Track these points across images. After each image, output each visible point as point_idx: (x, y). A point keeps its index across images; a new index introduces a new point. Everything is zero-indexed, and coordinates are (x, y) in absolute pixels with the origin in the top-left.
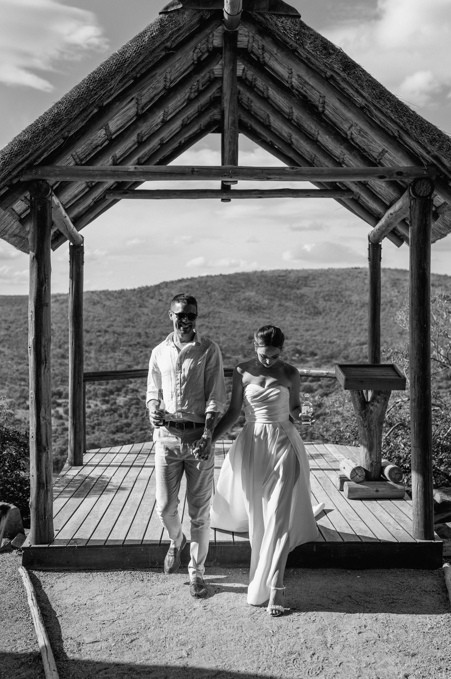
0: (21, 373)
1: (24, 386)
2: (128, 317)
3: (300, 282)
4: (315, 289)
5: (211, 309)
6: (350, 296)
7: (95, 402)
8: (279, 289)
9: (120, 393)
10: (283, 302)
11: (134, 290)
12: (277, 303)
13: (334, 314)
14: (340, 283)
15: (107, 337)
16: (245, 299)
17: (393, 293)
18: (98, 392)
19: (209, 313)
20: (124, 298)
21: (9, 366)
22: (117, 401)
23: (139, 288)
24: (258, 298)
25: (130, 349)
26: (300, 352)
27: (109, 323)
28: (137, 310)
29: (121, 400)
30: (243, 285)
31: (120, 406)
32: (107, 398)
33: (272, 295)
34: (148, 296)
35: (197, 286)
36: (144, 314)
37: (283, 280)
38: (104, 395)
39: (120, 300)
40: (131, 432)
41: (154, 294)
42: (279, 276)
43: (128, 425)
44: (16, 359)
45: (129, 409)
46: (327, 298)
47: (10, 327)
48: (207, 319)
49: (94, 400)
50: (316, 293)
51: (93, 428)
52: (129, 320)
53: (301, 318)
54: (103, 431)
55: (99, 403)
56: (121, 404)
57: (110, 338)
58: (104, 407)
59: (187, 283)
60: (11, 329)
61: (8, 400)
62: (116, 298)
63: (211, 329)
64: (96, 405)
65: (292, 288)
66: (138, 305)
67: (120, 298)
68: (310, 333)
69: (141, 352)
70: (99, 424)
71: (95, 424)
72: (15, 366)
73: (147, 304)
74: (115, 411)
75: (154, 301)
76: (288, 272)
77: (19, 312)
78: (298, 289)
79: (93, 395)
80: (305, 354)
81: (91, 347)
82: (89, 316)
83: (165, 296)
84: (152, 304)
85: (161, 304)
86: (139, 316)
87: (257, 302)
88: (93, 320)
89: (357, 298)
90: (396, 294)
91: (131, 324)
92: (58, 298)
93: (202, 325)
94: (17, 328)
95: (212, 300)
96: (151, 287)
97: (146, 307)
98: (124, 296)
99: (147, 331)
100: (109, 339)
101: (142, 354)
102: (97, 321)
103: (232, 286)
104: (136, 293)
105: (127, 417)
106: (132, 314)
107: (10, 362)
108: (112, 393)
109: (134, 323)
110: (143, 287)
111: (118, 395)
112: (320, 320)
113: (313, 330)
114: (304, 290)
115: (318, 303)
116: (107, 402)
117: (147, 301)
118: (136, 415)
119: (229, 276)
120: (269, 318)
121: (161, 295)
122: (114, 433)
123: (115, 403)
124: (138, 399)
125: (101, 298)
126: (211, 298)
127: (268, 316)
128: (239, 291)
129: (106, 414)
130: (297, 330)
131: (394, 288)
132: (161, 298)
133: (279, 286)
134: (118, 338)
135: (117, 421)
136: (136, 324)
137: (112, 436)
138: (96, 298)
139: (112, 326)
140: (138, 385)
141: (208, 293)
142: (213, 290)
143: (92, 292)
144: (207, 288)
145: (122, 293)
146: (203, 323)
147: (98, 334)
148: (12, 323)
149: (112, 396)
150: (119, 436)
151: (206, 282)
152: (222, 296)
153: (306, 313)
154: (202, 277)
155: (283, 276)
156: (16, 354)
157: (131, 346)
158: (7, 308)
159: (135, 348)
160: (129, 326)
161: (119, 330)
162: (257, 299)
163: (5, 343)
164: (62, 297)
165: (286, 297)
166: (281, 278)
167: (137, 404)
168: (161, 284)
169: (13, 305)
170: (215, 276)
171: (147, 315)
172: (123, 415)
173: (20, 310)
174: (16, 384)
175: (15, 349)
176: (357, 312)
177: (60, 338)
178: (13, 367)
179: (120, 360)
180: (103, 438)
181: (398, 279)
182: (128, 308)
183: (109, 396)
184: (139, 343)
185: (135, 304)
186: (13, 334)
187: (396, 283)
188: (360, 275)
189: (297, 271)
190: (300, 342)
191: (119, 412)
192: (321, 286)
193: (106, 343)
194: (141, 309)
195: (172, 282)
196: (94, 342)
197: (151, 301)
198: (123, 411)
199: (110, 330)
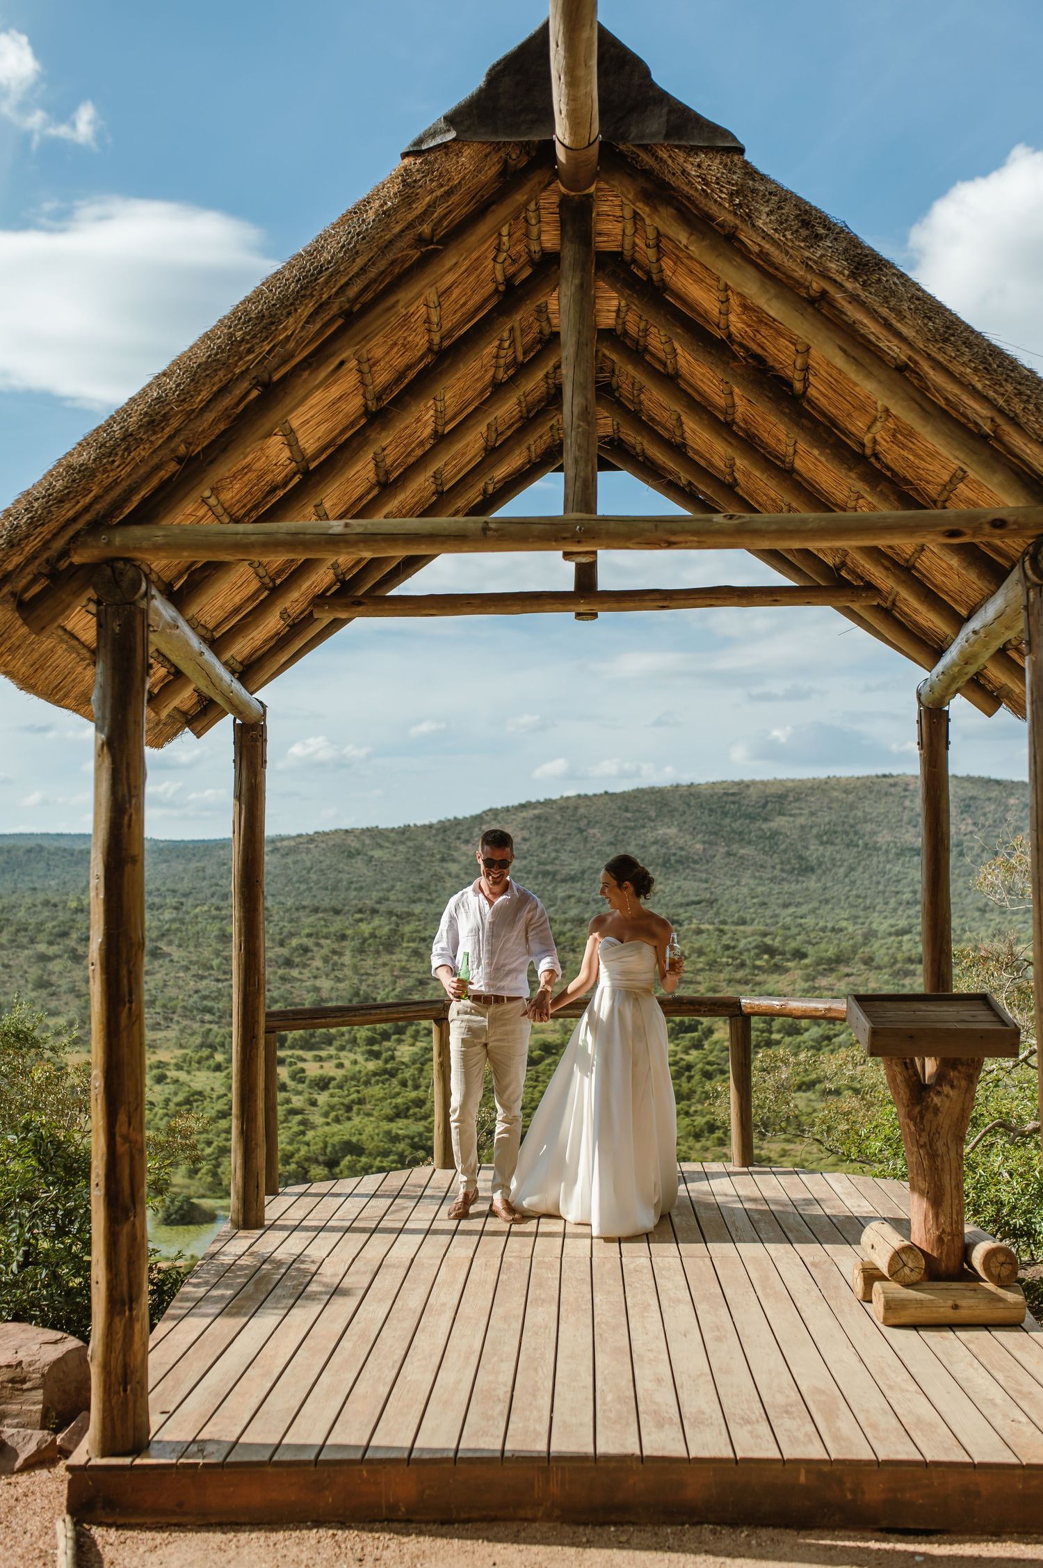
0: (205, 998)
1: (210, 1022)
2: (418, 882)
3: (770, 806)
4: (801, 821)
5: (587, 863)
6: (874, 833)
7: (352, 1056)
8: (728, 820)
9: (403, 1037)
10: (735, 847)
11: (431, 826)
12: (723, 850)
13: (842, 871)
14: (852, 807)
15: (377, 921)
16: (655, 843)
17: (963, 827)
18: (358, 1036)
19: (583, 872)
20: (410, 844)
21: (181, 983)
22: (397, 1054)
23: (440, 822)
24: (684, 839)
26: (771, 951)
27: (381, 894)
28: (437, 867)
29: (405, 1052)
30: (653, 814)
31: (403, 1063)
32: (376, 1048)
33: (711, 833)
34: (459, 838)
35: (558, 817)
36: (450, 875)
37: (734, 803)
38: (371, 1041)
39: (402, 848)
41: (471, 834)
42: (726, 794)
44: (194, 969)
46: (827, 837)
47: (182, 904)
48: (579, 885)
49: (350, 1051)
50: (803, 827)
51: (349, 1109)
52: (421, 887)
53: (772, 880)
54: (369, 1115)
55: (360, 1058)
56: (406, 1060)
57: (382, 926)
58: (372, 1066)
59: (536, 812)
60: (184, 908)
61: (179, 1052)
62: (394, 843)
63: (588, 903)
64: (355, 1062)
65: (752, 818)
66: (438, 856)
67: (402, 843)
68: (791, 910)
70: (361, 1102)
71: (353, 1102)
72: (192, 983)
74: (392, 1074)
76: (744, 786)
77: (201, 874)
78: (766, 820)
79: (348, 1042)
80: (783, 953)
81: (344, 943)
82: (341, 881)
84: (465, 854)
86: (441, 879)
87: (682, 849)
88: (348, 889)
89: (889, 839)
90: (971, 828)
91: (425, 896)
92: (279, 844)
93: (570, 897)
94: (196, 906)
95: (589, 846)
96: (465, 818)
97: (454, 861)
98: (409, 839)
100: (380, 926)
102: (356, 889)
103: (629, 815)
104: (434, 832)
105: (417, 1087)
106: (426, 875)
107: (181, 974)
108: (386, 1036)
109: (430, 894)
110: (449, 820)
111: (400, 1041)
112: (812, 883)
113: (798, 905)
114: (779, 822)
115: (806, 848)
116: (377, 1055)
117: (457, 849)
119: (623, 795)
120: (706, 882)
122: (391, 1119)
123: (393, 1058)
125: (363, 845)
126: (586, 840)
127: (704, 876)
128: (643, 827)
129: (373, 1080)
130: (764, 904)
131: (965, 815)
133: (725, 814)
134: (398, 925)
135: (398, 1094)
136: (434, 895)
137: (386, 1126)
138: (356, 844)
139: (387, 899)
141: (581, 831)
142: (590, 824)
143: (347, 831)
144: (577, 821)
145: (405, 833)
146: (571, 893)
147: (358, 916)
148: (186, 895)
149: (386, 1044)
150: (400, 1125)
151: (576, 808)
152: (609, 837)
153: (782, 870)
154: (568, 798)
155: (733, 794)
156: (194, 958)
158: (178, 866)
160: (420, 900)
161: (400, 908)
162: (681, 842)
163: (172, 937)
164: (285, 843)
165: (741, 837)
166: (731, 798)
168: (487, 812)
169: (190, 860)
170: (595, 795)
171: (457, 876)
172: (410, 1083)
173: (203, 870)
174: (193, 1019)
175: (192, 949)
176: (888, 866)
177: (281, 924)
178: (187, 984)
179: (403, 969)
180: (369, 1130)
181: (973, 798)
182: (419, 864)
183: (380, 1043)
185: (433, 855)
186: (188, 918)
187: (969, 806)
188: (893, 790)
189: (764, 783)
190: (773, 929)
191: (400, 1076)
192: (812, 814)
193: (373, 936)
194: (445, 865)
195: (507, 810)
196: (349, 932)
197: (464, 848)
198: (408, 1073)
199: (382, 908)
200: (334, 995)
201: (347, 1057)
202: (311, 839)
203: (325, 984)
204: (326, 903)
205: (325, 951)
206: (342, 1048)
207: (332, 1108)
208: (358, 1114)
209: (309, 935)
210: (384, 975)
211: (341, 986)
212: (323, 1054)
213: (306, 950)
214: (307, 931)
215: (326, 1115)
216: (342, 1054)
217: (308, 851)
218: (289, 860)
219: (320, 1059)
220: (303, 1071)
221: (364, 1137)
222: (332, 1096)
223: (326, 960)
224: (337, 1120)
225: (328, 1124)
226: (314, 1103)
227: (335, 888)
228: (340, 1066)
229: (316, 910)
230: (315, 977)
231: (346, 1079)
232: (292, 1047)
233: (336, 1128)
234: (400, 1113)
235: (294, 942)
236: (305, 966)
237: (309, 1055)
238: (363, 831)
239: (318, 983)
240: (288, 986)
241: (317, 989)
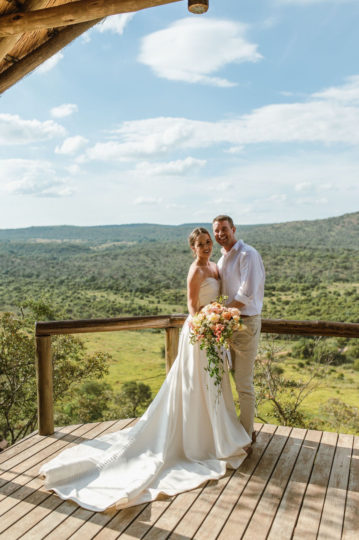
2: (320, 238)
7: (297, 294)
11: (325, 220)
15: (306, 251)
18: (299, 288)
20: (318, 225)
22: (312, 294)
23: (329, 218)
25: (321, 260)
27: (307, 242)
28: (327, 233)
29: (314, 294)
31: (313, 297)
32: (305, 292)
34: (335, 223)
36: (331, 236)
38: (303, 290)
39: (315, 227)
40: (321, 315)
41: (339, 222)
43: (319, 310)
45: (319, 300)
49: (296, 292)
51: (295, 311)
52: (321, 240)
54: (302, 313)
55: (299, 295)
56: (315, 296)
57: (307, 252)
58: (303, 298)
62: (312, 225)
64: (298, 296)
66: (327, 230)
67: (315, 225)
69: (329, 261)
70: (299, 309)
71: (296, 309)
73: (334, 229)
74: (310, 301)
75: (339, 227)
79: (296, 290)
81: (295, 258)
82: (294, 238)
83: (347, 224)
84: (337, 229)
85: (344, 229)
86: (328, 237)
88: (297, 240)
91: (322, 243)
92: (274, 226)
96: (337, 217)
97: (333, 231)
98: (318, 224)
99: (334, 247)
100: (307, 253)
101: (329, 263)
102: (299, 240)
104: (326, 221)
105: (318, 305)
106: (323, 236)
108: (308, 288)
109: (324, 242)
110: (332, 218)
111: (313, 290)
116: (305, 294)
117: (334, 227)
118: (324, 304)
121: (344, 222)
122: (309, 315)
123: (310, 295)
124: (326, 293)
125: (302, 226)
129: (303, 302)
132: (344, 225)
134: (313, 252)
135: (311, 307)
136: (326, 243)
138: (299, 226)
139: (309, 244)
140: (326, 284)
143: (297, 222)
145: (316, 222)
147: (300, 249)
149: (308, 291)
157: (321, 257)
159: (325, 259)
160: (321, 244)
161: (314, 247)
164: (277, 226)
167: (325, 296)
168: (345, 215)
171: (334, 236)
172: (316, 304)
173: (250, 234)
179: (315, 267)
182: (320, 232)
184: (327, 256)
185: (325, 229)
191: (312, 301)
193: (304, 256)
194: (330, 232)
195: (352, 214)
196: (297, 254)
197: (337, 227)
198: (315, 301)
199: (308, 247)
200: (291, 274)
201: (295, 295)
202: (285, 224)
203: (288, 271)
204: (289, 245)
205: (289, 260)
206: (293, 292)
207: (290, 311)
208: (298, 313)
209: (283, 255)
210: (308, 269)
211: (294, 272)
212: (287, 293)
213: (282, 260)
214: (283, 254)
215: (288, 313)
216: (294, 294)
217: (284, 228)
218: (278, 231)
219: (286, 295)
220: (280, 298)
222: (290, 307)
223: (289, 263)
224: (291, 315)
225: (288, 316)
226: (284, 309)
227: (292, 240)
228: (293, 297)
229: (286, 247)
230: (285, 269)
231: (294, 302)
232: (277, 291)
233: (291, 317)
234: (312, 313)
235: (279, 257)
236: (282, 265)
237: (283, 293)
238: (302, 222)
239: (286, 271)
240: (276, 271)
241: (286, 273)
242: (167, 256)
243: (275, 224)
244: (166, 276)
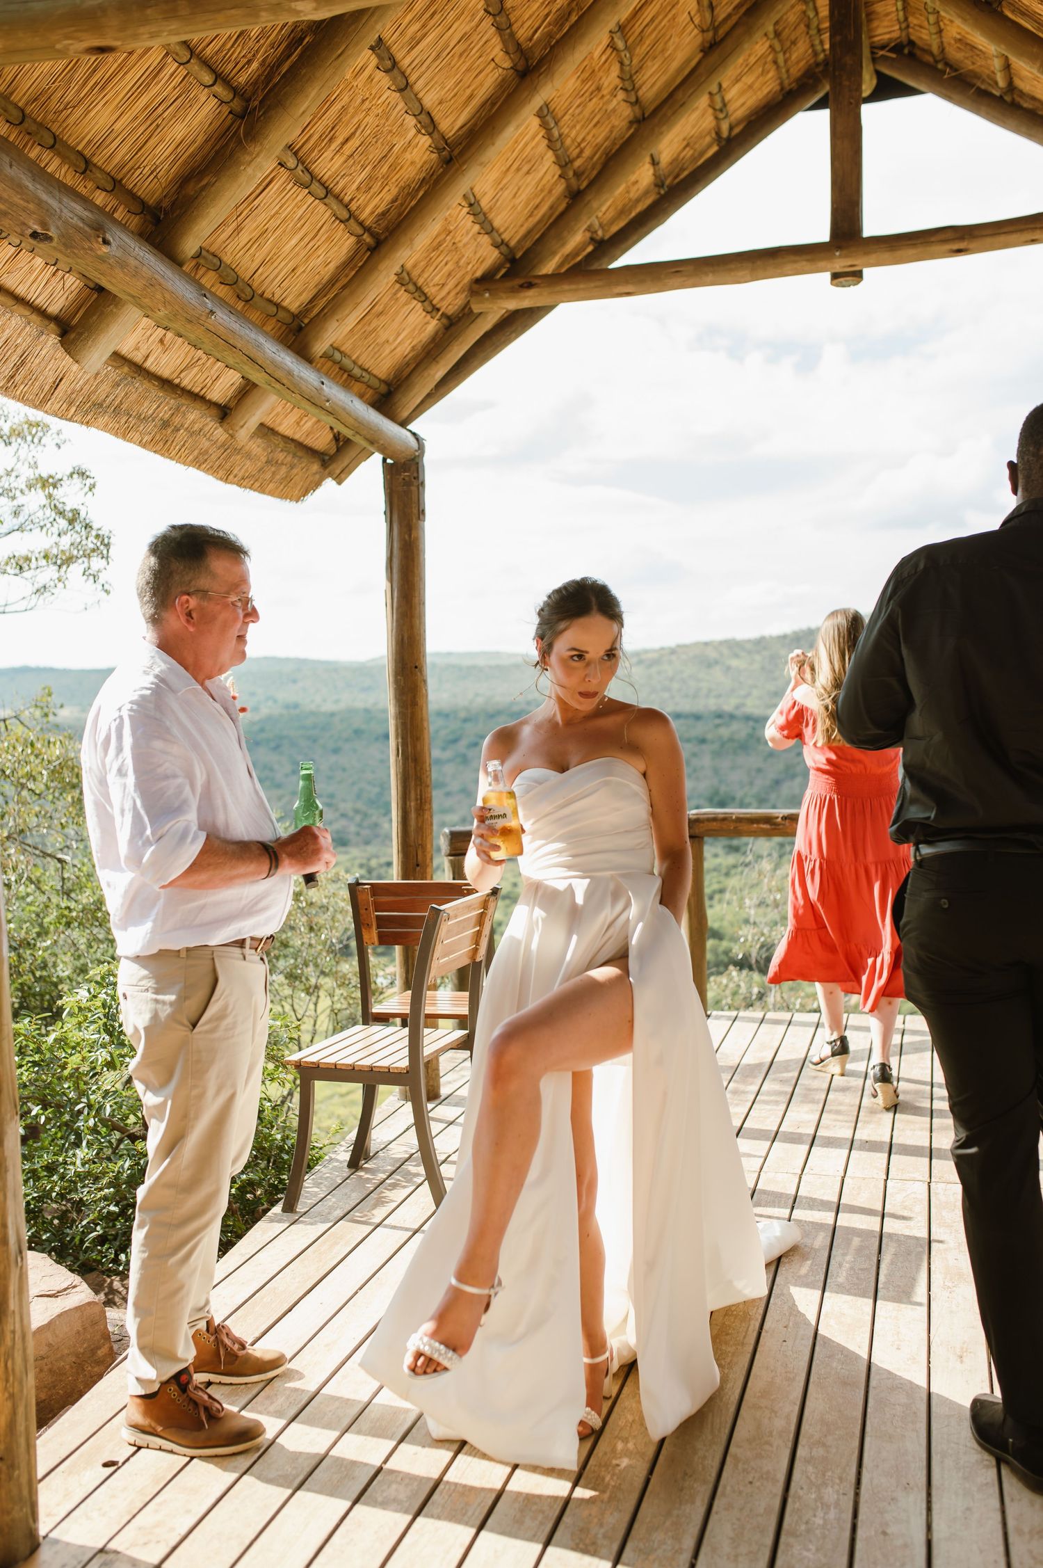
11: (785, 637)
15: (735, 726)
23: (795, 633)
39: (758, 658)
62: (749, 652)
67: (758, 652)
81: (704, 747)
88: (707, 696)
92: (643, 657)
104: (787, 641)
110: (803, 631)
125: (721, 655)
134: (754, 729)
138: (712, 654)
143: (706, 644)
147: (718, 721)
164: (650, 656)
179: (759, 770)
180: (729, 917)
182: (773, 672)
193: (731, 740)
196: (709, 736)
202: (673, 651)
217: (670, 662)
218: (654, 670)
221: (725, 924)
227: (695, 696)
238: (722, 643)
242: (336, 751)
243: (646, 651)
244: (337, 810)
